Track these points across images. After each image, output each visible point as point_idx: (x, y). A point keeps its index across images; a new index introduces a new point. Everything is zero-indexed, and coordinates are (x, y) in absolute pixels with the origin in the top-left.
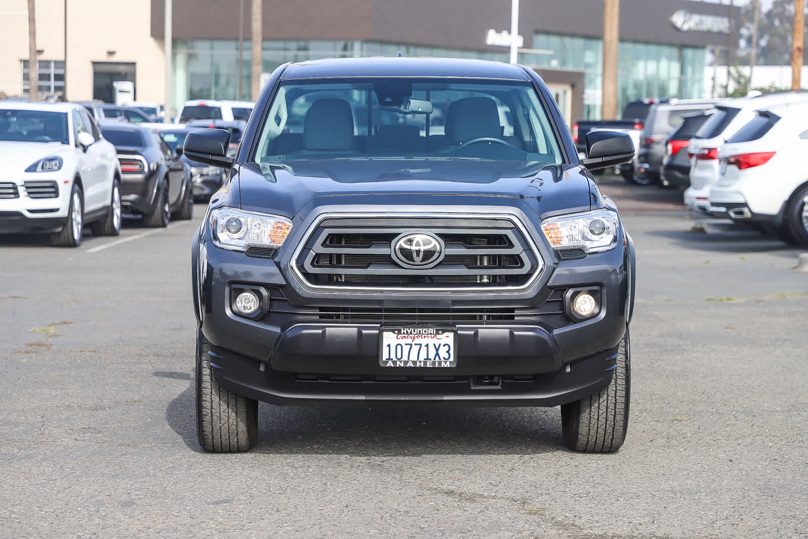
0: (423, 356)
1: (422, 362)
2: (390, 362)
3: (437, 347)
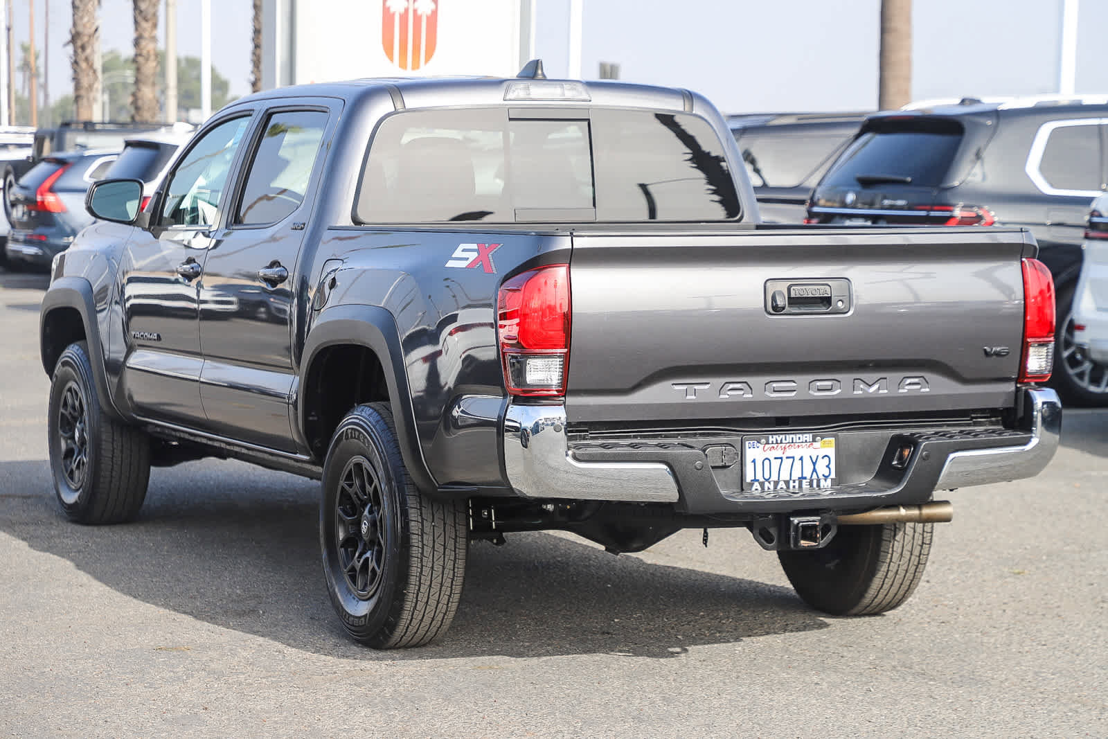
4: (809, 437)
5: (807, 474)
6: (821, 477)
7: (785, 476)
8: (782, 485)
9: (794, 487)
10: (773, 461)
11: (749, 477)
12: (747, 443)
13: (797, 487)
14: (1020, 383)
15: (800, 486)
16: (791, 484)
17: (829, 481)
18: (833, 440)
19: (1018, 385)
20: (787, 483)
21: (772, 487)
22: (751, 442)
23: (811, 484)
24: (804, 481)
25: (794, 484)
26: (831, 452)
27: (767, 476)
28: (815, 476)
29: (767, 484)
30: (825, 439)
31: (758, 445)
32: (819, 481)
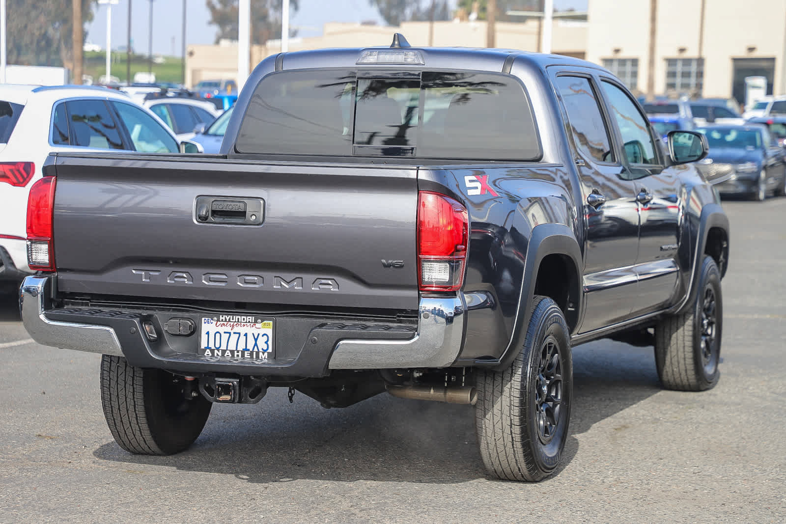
4: (251, 319)
5: (250, 347)
6: (261, 350)
7: (232, 347)
8: (228, 353)
9: (238, 356)
10: (223, 334)
11: (204, 345)
12: (203, 319)
13: (240, 356)
14: (422, 291)
15: (243, 355)
16: (236, 353)
17: (266, 354)
18: (271, 322)
19: (421, 292)
20: (232, 352)
21: (220, 354)
22: (207, 319)
23: (251, 354)
24: (246, 352)
25: (238, 354)
26: (269, 332)
27: (217, 345)
28: (256, 349)
29: (216, 351)
30: (265, 322)
31: (212, 321)
32: (258, 353)
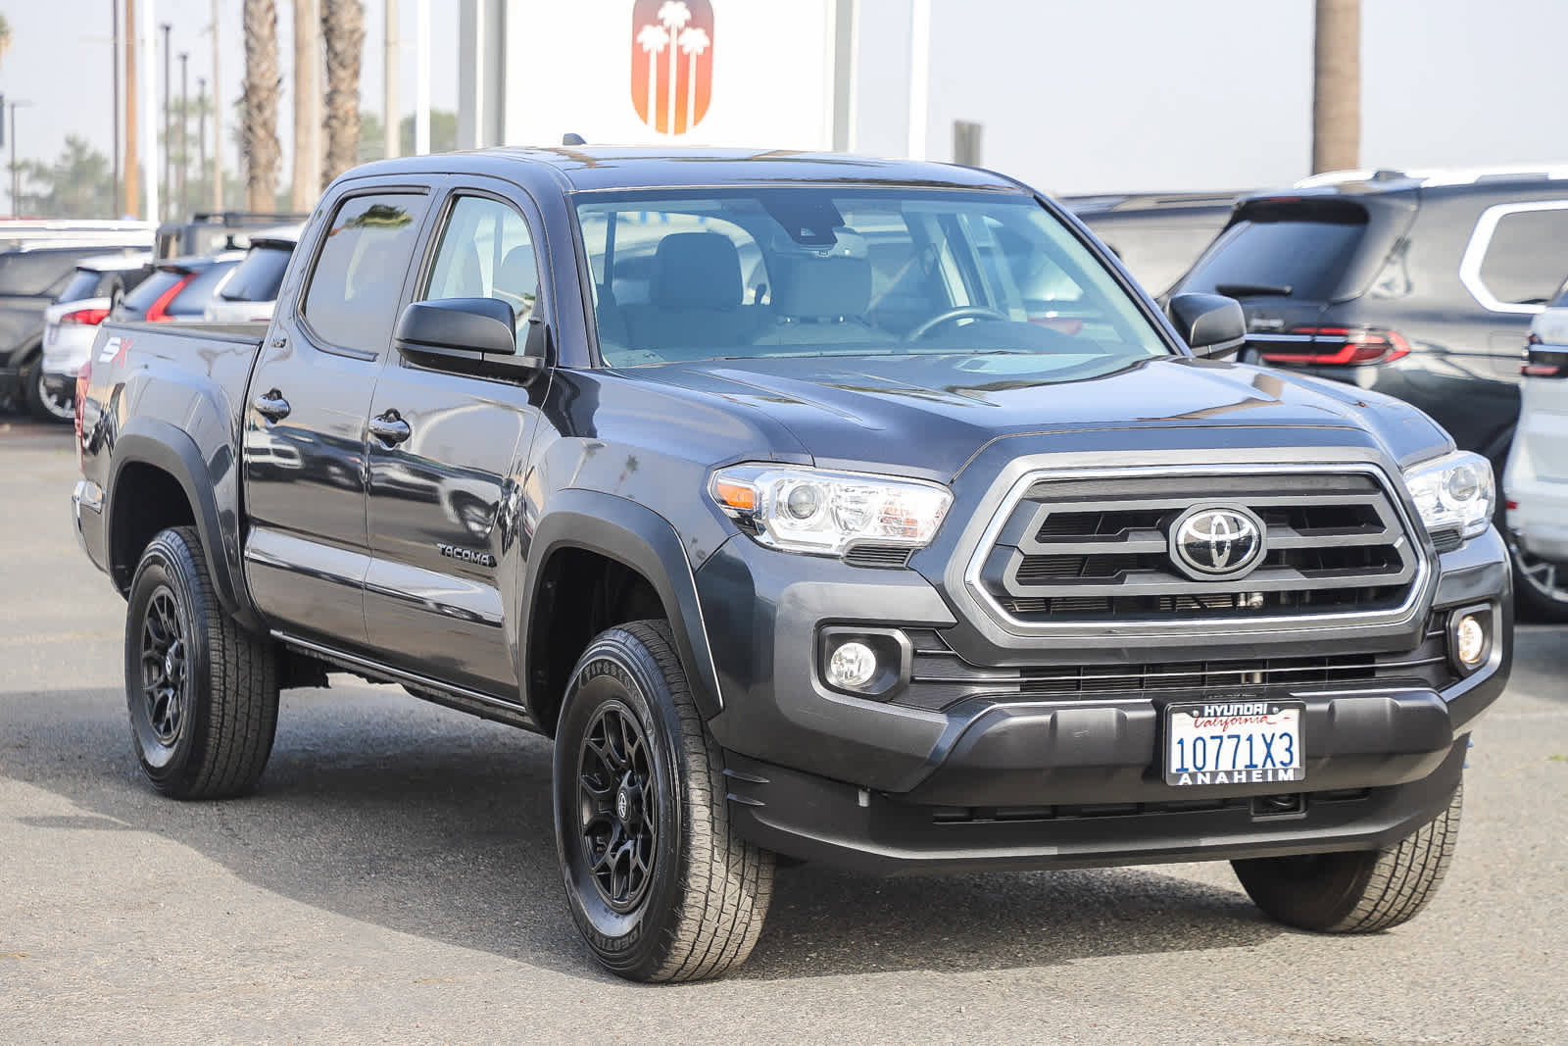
0: (1243, 761)
1: (1244, 773)
2: (1186, 776)
3: (1269, 741)
